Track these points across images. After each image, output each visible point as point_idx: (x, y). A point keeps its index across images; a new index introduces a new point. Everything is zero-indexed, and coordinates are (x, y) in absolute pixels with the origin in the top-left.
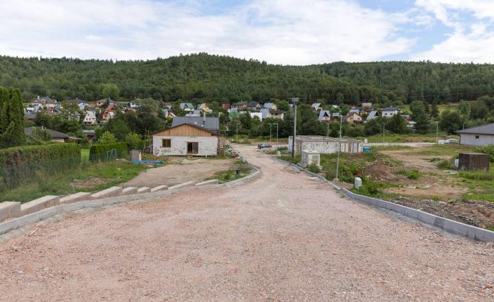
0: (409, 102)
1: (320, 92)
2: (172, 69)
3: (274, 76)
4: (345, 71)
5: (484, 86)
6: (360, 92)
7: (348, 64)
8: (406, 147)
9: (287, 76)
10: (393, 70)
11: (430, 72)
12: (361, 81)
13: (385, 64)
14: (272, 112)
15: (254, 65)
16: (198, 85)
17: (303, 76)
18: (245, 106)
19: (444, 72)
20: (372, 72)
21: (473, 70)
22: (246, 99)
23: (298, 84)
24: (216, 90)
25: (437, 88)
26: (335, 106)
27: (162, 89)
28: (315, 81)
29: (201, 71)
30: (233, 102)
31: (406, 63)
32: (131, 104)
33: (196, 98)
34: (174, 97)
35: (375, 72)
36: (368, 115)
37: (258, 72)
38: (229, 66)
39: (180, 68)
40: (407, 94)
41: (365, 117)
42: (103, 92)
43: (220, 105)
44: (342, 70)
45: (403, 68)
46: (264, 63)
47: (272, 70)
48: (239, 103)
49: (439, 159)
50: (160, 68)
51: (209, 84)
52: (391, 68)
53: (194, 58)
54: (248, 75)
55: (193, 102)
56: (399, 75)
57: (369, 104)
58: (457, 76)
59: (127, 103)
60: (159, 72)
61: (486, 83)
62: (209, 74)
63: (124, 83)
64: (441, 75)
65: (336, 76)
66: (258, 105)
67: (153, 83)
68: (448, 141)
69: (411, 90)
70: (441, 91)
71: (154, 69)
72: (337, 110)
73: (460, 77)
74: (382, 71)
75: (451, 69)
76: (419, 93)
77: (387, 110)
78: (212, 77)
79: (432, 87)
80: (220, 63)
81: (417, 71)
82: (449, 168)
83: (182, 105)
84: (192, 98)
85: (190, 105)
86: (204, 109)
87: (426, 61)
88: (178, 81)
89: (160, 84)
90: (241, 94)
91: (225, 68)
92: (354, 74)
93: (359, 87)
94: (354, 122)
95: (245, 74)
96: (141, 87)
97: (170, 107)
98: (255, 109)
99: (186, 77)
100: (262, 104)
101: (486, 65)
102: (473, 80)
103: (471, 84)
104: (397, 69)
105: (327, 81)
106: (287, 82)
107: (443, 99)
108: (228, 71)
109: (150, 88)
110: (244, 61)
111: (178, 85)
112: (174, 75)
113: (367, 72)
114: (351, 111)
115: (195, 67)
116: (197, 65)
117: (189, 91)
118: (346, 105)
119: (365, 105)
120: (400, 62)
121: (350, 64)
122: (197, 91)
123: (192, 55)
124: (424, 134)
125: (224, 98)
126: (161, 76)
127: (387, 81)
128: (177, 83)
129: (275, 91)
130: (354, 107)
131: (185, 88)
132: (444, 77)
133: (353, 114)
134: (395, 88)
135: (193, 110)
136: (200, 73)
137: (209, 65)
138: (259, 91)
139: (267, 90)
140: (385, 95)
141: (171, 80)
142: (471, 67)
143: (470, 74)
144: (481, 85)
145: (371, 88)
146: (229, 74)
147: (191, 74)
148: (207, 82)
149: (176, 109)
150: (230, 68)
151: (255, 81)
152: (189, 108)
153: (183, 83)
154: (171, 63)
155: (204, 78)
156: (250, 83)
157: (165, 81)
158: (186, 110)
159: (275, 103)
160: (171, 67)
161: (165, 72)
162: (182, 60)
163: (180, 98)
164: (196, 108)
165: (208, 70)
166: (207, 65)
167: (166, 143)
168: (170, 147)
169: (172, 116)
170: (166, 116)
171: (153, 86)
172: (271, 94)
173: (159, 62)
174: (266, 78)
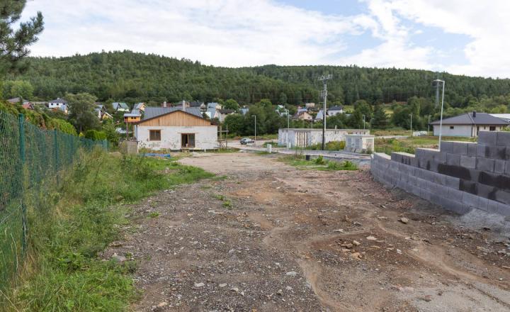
0: (347, 102)
2: (94, 66)
3: (211, 75)
4: (278, 74)
6: (302, 92)
7: (279, 67)
10: (324, 73)
11: (359, 75)
13: (315, 67)
14: (221, 111)
15: (187, 65)
16: (129, 84)
19: (372, 76)
20: (304, 75)
21: (397, 74)
22: (186, 99)
23: (239, 84)
24: (151, 89)
25: (370, 90)
26: (281, 106)
28: (256, 81)
29: (129, 69)
31: (335, 67)
32: (50, 104)
33: (131, 97)
34: (104, 97)
35: (307, 76)
37: (194, 72)
38: (160, 64)
39: (104, 65)
40: (344, 96)
42: (13, 91)
44: (275, 72)
45: (333, 71)
46: (197, 63)
47: (206, 71)
50: (80, 65)
51: (141, 83)
52: (322, 72)
53: (119, 56)
54: (182, 75)
55: (126, 102)
57: (312, 105)
58: (385, 79)
59: (44, 103)
60: (79, 70)
62: (139, 72)
63: (38, 80)
64: (369, 78)
65: (270, 77)
66: (202, 105)
67: (74, 81)
70: (375, 92)
71: (72, 66)
72: (283, 110)
74: (313, 74)
77: (332, 110)
78: (143, 75)
79: (365, 89)
80: (150, 61)
81: (347, 75)
83: (115, 105)
84: (124, 97)
85: (123, 104)
86: (142, 108)
88: (105, 79)
89: (83, 82)
90: (180, 94)
91: (156, 66)
92: (288, 76)
94: (305, 121)
95: (180, 74)
96: (60, 85)
97: (101, 106)
98: (199, 108)
99: (113, 76)
100: (206, 103)
109: (71, 87)
110: (176, 60)
111: (105, 83)
112: (97, 73)
113: (299, 74)
114: (299, 111)
115: (121, 65)
116: (125, 62)
117: (121, 90)
119: (308, 104)
122: (129, 89)
123: (116, 52)
124: (384, 129)
126: (82, 73)
128: (103, 81)
130: (300, 107)
131: (115, 86)
132: (373, 80)
133: (303, 113)
134: (331, 90)
135: (128, 110)
136: (129, 72)
137: (138, 62)
139: (207, 89)
141: (95, 78)
142: (394, 72)
143: (396, 77)
146: (160, 72)
147: (118, 72)
148: (139, 81)
149: (108, 108)
150: (162, 67)
151: (192, 81)
152: (122, 108)
153: (111, 82)
154: (93, 60)
155: (133, 76)
156: (186, 83)
157: (88, 79)
158: (119, 110)
159: (219, 102)
160: (92, 65)
161: (86, 69)
162: (105, 58)
163: (111, 97)
164: (131, 109)
165: (138, 68)
166: (135, 62)
167: (155, 135)
168: (160, 139)
169: (108, 116)
170: (100, 117)
171: (75, 84)
172: (213, 94)
173: (78, 59)
174: (202, 78)
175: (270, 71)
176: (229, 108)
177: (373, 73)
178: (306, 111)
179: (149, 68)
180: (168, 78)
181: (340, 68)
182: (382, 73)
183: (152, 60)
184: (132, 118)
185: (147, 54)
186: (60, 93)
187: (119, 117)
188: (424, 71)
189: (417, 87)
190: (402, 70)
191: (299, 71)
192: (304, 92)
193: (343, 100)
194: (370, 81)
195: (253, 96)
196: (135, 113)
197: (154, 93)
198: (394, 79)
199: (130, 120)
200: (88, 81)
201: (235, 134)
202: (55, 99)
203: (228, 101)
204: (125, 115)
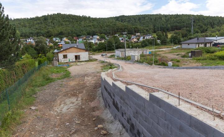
0: (155, 32)
1: (117, 29)
3: (95, 23)
4: (125, 20)
5: (183, 23)
6: (134, 28)
8: (162, 51)
9: (101, 22)
10: (146, 18)
11: (161, 18)
12: (133, 24)
13: (142, 15)
14: (98, 40)
15: (84, 18)
16: (59, 29)
17: (108, 22)
18: (84, 38)
19: (167, 18)
20: (137, 20)
21: (179, 17)
22: (84, 35)
23: (107, 26)
24: (69, 31)
25: (165, 26)
27: (42, 32)
28: (114, 25)
29: (59, 22)
30: (78, 36)
31: (151, 15)
33: (61, 35)
34: (49, 35)
35: (138, 20)
36: (140, 38)
37: (88, 22)
38: (73, 19)
39: (49, 21)
40: (153, 29)
41: (138, 39)
43: (73, 38)
45: (150, 17)
46: (89, 17)
47: (93, 20)
48: (82, 36)
49: (180, 54)
50: (39, 22)
51: (65, 28)
52: (145, 18)
53: (55, 16)
54: (83, 23)
55: (59, 37)
56: (149, 20)
57: (139, 34)
60: (39, 24)
62: (64, 23)
65: (122, 22)
66: (91, 37)
67: (37, 29)
68: (177, 47)
69: (154, 27)
70: (167, 27)
71: (35, 22)
72: (126, 37)
74: (141, 19)
75: (169, 17)
76: (158, 28)
77: (147, 36)
78: (66, 25)
79: (163, 25)
80: (68, 18)
81: (156, 18)
82: (187, 57)
83: (54, 39)
84: (58, 35)
85: (58, 38)
86: (66, 40)
87: (159, 14)
89: (40, 29)
90: (82, 32)
91: (71, 20)
92: (130, 21)
93: (134, 27)
94: (134, 42)
96: (31, 31)
97: (48, 40)
98: (89, 39)
99: (53, 25)
100: (92, 36)
101: (183, 15)
102: (179, 21)
103: (178, 23)
104: (147, 18)
105: (119, 24)
106: (102, 26)
107: (168, 30)
108: (73, 22)
109: (36, 32)
110: (80, 16)
111: (50, 29)
112: (46, 25)
113: (135, 19)
114: (132, 37)
115: (56, 20)
116: (58, 19)
117: (56, 32)
118: (129, 35)
119: (137, 34)
120: (148, 15)
121: (127, 16)
122: (60, 32)
123: (54, 14)
124: (165, 45)
125: (74, 35)
127: (144, 23)
128: (49, 28)
129: (97, 30)
131: (54, 31)
132: (167, 21)
133: (133, 38)
134: (148, 26)
135: (60, 41)
136: (59, 23)
137: (63, 19)
138: (90, 30)
139: (93, 30)
140: (145, 29)
141: (45, 27)
142: (177, 16)
143: (177, 19)
145: (139, 27)
147: (55, 24)
149: (51, 41)
151: (87, 26)
153: (52, 28)
154: (44, 19)
155: (62, 25)
156: (84, 27)
157: (43, 27)
158: (56, 41)
159: (98, 35)
160: (44, 21)
161: (41, 23)
162: (49, 17)
163: (52, 35)
165: (63, 21)
169: (51, 44)
170: (48, 45)
173: (37, 18)
174: (91, 24)
175: (122, 18)
176: (102, 38)
177: (168, 17)
178: (135, 37)
179: (68, 21)
180: (76, 25)
181: (153, 15)
182: (172, 16)
187: (56, 44)
195: (113, 31)
196: (63, 43)
199: (60, 46)
203: (101, 35)
204: (58, 43)
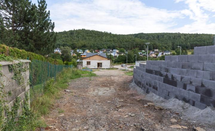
1: (136, 45)
3: (115, 38)
4: (144, 37)
5: (204, 42)
6: (153, 45)
7: (145, 34)
9: (121, 38)
10: (164, 36)
11: (180, 37)
13: (161, 34)
14: (118, 53)
15: (106, 34)
16: (83, 42)
17: (128, 38)
18: (105, 51)
20: (156, 37)
21: (198, 36)
22: (105, 48)
23: (126, 42)
24: (92, 44)
25: (184, 43)
26: (143, 51)
27: (68, 44)
28: (134, 41)
29: (83, 36)
30: (99, 49)
31: (170, 34)
32: (55, 50)
33: (84, 47)
34: (74, 47)
35: (157, 37)
37: (109, 37)
38: (96, 34)
39: (75, 35)
40: (172, 46)
41: (157, 55)
43: (94, 50)
45: (169, 35)
46: (110, 33)
47: (114, 36)
48: (102, 49)
51: (88, 42)
52: (163, 36)
53: (80, 31)
54: (104, 38)
56: (167, 38)
57: (157, 50)
58: (192, 38)
60: (65, 37)
61: (204, 41)
62: (87, 38)
64: (185, 38)
65: (141, 38)
66: (111, 50)
67: (63, 41)
69: (173, 44)
70: (186, 44)
71: (63, 35)
72: (144, 53)
73: (193, 39)
74: (160, 37)
75: (189, 36)
77: (166, 52)
78: (89, 39)
79: (182, 43)
80: (92, 33)
81: (175, 37)
83: (78, 50)
84: (81, 47)
85: (81, 50)
86: (88, 52)
87: (178, 33)
88: (75, 40)
89: (67, 42)
90: (103, 46)
91: (94, 35)
92: (148, 38)
93: (152, 43)
94: (153, 57)
95: (103, 38)
96: (58, 43)
97: (73, 51)
98: (109, 52)
99: (78, 39)
100: (112, 50)
101: (203, 34)
102: (199, 40)
103: (198, 42)
104: (166, 36)
105: (138, 40)
106: (121, 41)
107: (187, 48)
108: (95, 37)
109: (62, 43)
110: (102, 32)
111: (74, 42)
112: (72, 38)
113: (153, 37)
114: (151, 53)
115: (81, 35)
116: (82, 34)
117: (80, 45)
119: (155, 50)
120: (167, 33)
122: (83, 44)
123: (79, 30)
125: (95, 48)
126: (66, 38)
127: (163, 41)
129: (117, 45)
130: (151, 51)
131: (78, 43)
132: (187, 39)
133: (152, 54)
134: (167, 44)
135: (82, 52)
137: (87, 34)
138: (110, 45)
139: (113, 44)
140: (163, 46)
141: (71, 40)
142: (197, 35)
143: (197, 38)
144: (202, 42)
145: (157, 43)
146: (96, 38)
147: (80, 38)
148: (87, 41)
149: (75, 52)
150: (96, 35)
151: (108, 41)
152: (80, 51)
153: (77, 41)
154: (70, 33)
155: (85, 39)
156: (105, 41)
157: (69, 40)
158: (79, 52)
159: (118, 49)
160: (70, 35)
161: (68, 37)
162: (75, 32)
163: (76, 47)
164: (84, 52)
165: (87, 36)
166: (86, 34)
167: (89, 63)
168: (90, 65)
169: (75, 55)
170: (72, 55)
171: (64, 42)
172: (116, 46)
173: (65, 33)
174: (112, 39)
175: (141, 36)
176: (121, 51)
177: (187, 36)
178: (154, 53)
179: (91, 36)
180: (98, 39)
181: (172, 34)
182: (191, 35)
183: (92, 32)
184: (84, 56)
185: (91, 30)
186: (58, 46)
187: (79, 55)
188: (211, 34)
189: (207, 42)
190: (201, 34)
191: (154, 36)
192: (154, 45)
193: (172, 48)
194: (185, 39)
195: (132, 47)
196: (85, 54)
197: (93, 46)
198: (196, 38)
199: (83, 56)
200: (68, 41)
201: (122, 62)
202: (56, 48)
203: (121, 49)
204: (81, 54)
